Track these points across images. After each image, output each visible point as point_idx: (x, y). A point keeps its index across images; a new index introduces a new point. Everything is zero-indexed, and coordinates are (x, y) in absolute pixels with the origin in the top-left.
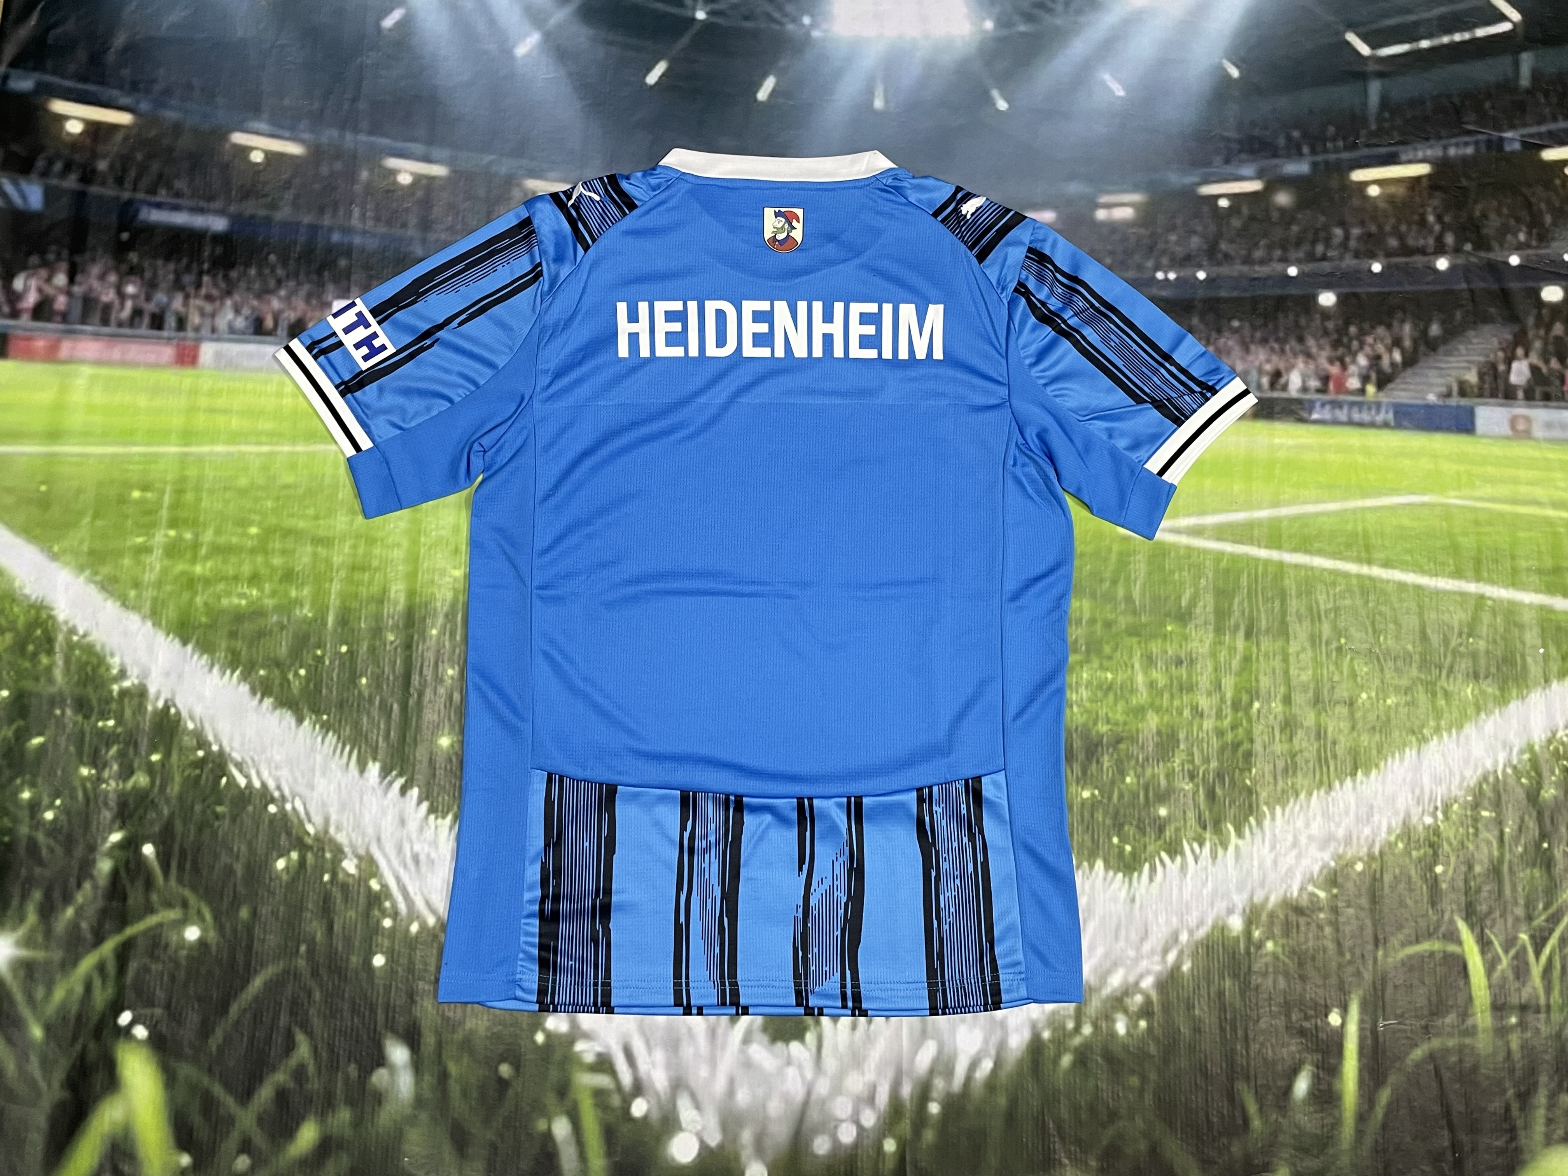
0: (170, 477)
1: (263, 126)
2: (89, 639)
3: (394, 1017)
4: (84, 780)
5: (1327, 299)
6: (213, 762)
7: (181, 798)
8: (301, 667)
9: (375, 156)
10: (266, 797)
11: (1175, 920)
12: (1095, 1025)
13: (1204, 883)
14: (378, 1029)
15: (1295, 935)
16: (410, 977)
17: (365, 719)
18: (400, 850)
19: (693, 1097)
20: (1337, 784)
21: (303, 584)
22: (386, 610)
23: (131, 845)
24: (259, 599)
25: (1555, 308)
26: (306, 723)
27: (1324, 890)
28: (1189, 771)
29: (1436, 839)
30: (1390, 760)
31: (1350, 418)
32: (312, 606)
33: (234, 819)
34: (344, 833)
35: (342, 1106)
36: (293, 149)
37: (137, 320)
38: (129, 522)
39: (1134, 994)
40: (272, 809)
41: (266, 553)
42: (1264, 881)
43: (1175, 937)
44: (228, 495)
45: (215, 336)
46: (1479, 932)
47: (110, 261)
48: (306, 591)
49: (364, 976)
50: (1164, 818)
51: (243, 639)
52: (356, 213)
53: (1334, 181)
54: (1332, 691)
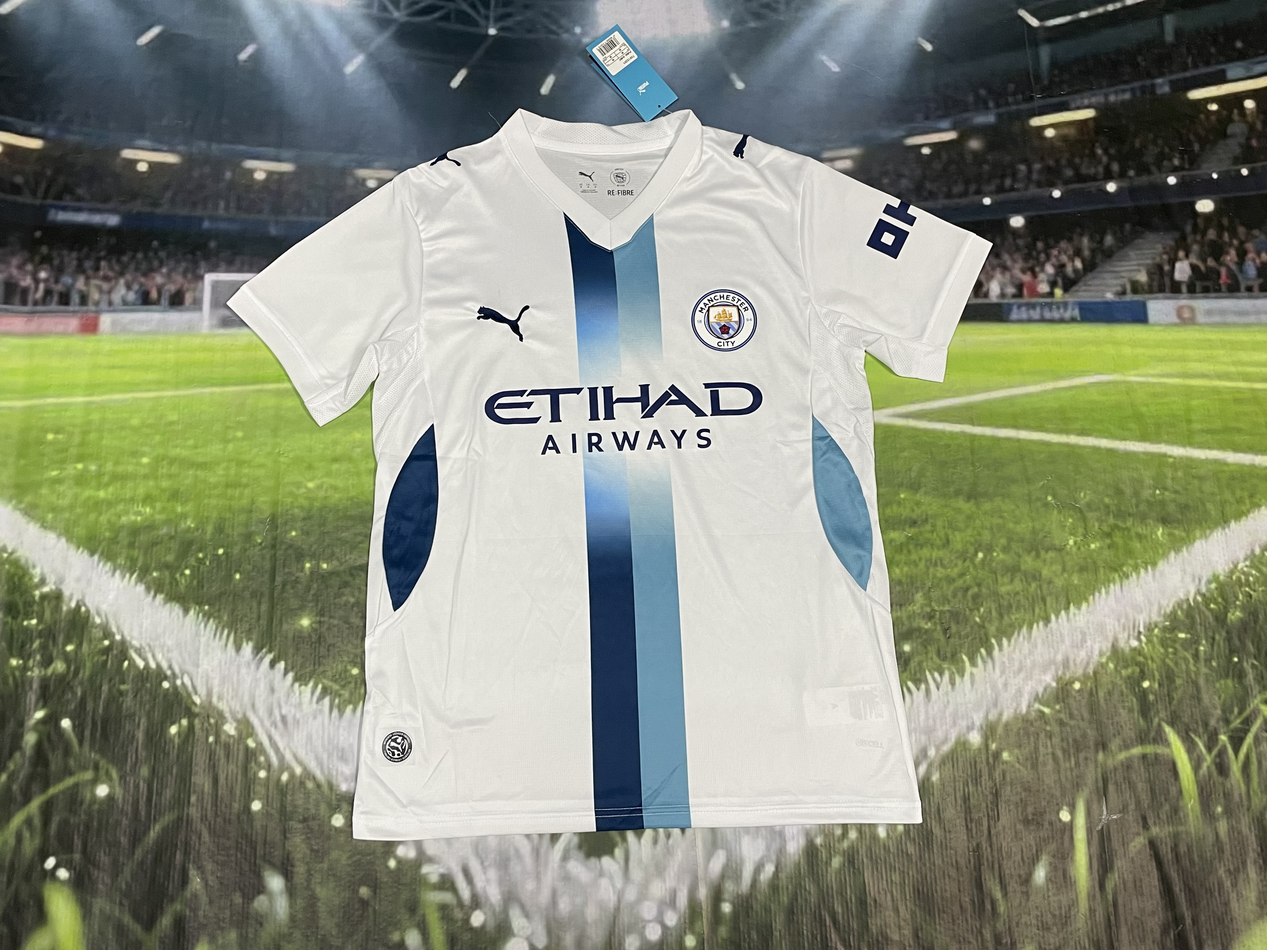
0: (77, 422)
1: (145, 143)
2: (16, 555)
3: (271, 853)
4: (14, 669)
5: (1017, 221)
6: (117, 649)
7: (91, 679)
8: (186, 568)
9: (237, 159)
10: (160, 676)
11: (923, 739)
12: (860, 831)
13: (946, 706)
14: (258, 863)
16: (283, 818)
17: (239, 608)
18: (271, 713)
19: (523, 907)
20: (1053, 617)
21: (186, 501)
22: (254, 518)
23: (52, 720)
24: (152, 515)
25: (1207, 217)
26: (192, 612)
27: (1048, 706)
28: (927, 613)
29: (1141, 659)
30: (1097, 594)
31: (1042, 316)
32: (195, 518)
33: (135, 695)
34: (225, 701)
35: (230, 928)
36: (171, 158)
37: (48, 299)
38: (46, 459)
40: (166, 685)
41: (156, 477)
42: (996, 701)
43: (923, 753)
44: (123, 434)
45: (112, 308)
46: (1184, 735)
47: (26, 254)
48: (189, 507)
49: (245, 818)
50: (908, 653)
51: (139, 549)
52: (222, 204)
53: (1016, 127)
54: (1042, 541)
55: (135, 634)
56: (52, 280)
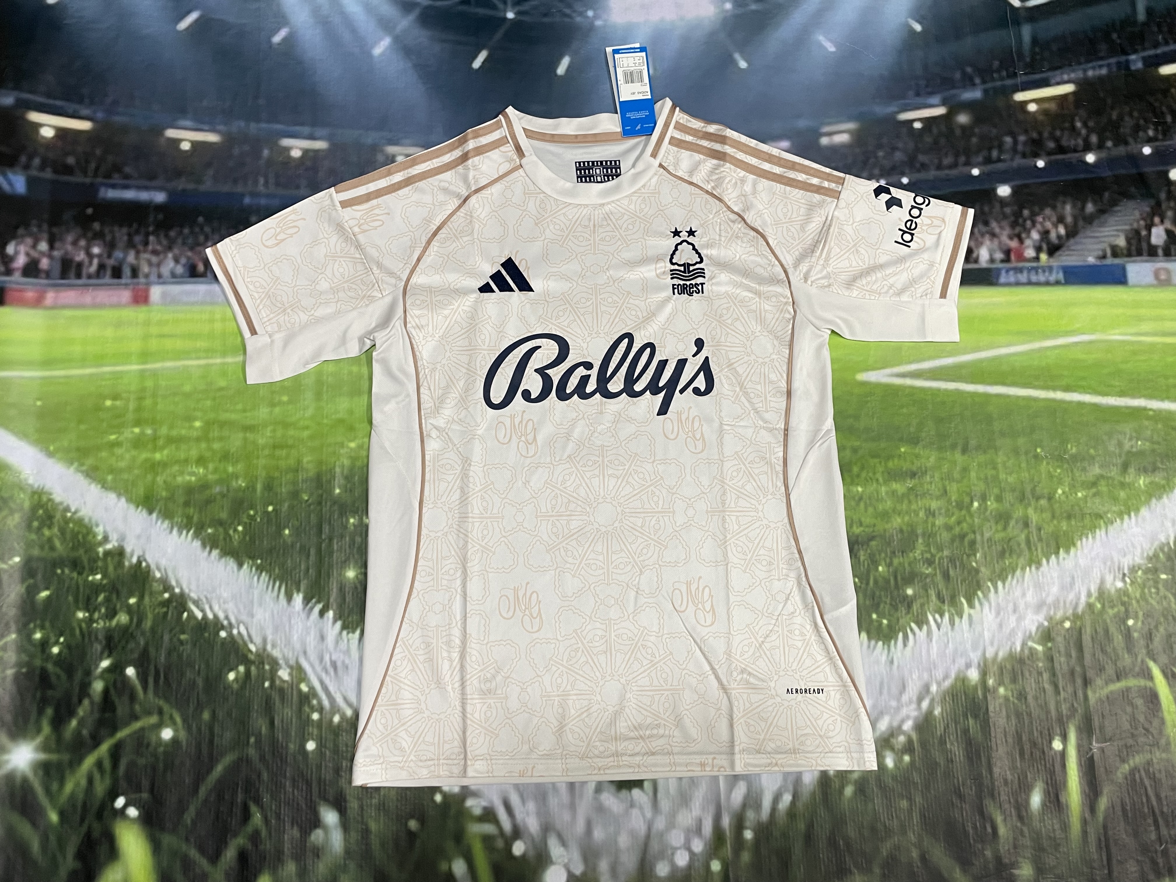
0: (133, 388)
1: (188, 123)
2: (80, 514)
3: (325, 789)
4: (80, 621)
5: (1004, 191)
6: (176, 601)
7: (153, 630)
8: (239, 525)
9: (274, 137)
10: (218, 625)
11: (926, 676)
13: (946, 645)
14: (313, 798)
15: (1021, 682)
16: (336, 757)
17: (289, 561)
18: (321, 659)
19: (560, 837)
20: (1044, 561)
21: (237, 461)
22: (300, 477)
23: (117, 669)
24: (205, 475)
26: (245, 566)
27: (1041, 644)
28: (927, 559)
29: (1126, 599)
30: (1084, 540)
31: (1029, 279)
32: (245, 478)
33: (195, 644)
34: (278, 649)
35: (290, 861)
36: (212, 138)
37: (102, 273)
38: (105, 425)
39: (898, 735)
40: (223, 634)
41: (208, 440)
42: (993, 640)
43: (926, 688)
44: (176, 399)
45: (161, 280)
46: (1165, 669)
47: (78, 230)
48: (240, 467)
49: (301, 758)
50: (911, 596)
51: (195, 508)
52: (262, 181)
53: (1000, 103)
54: (1033, 490)
56: (105, 255)
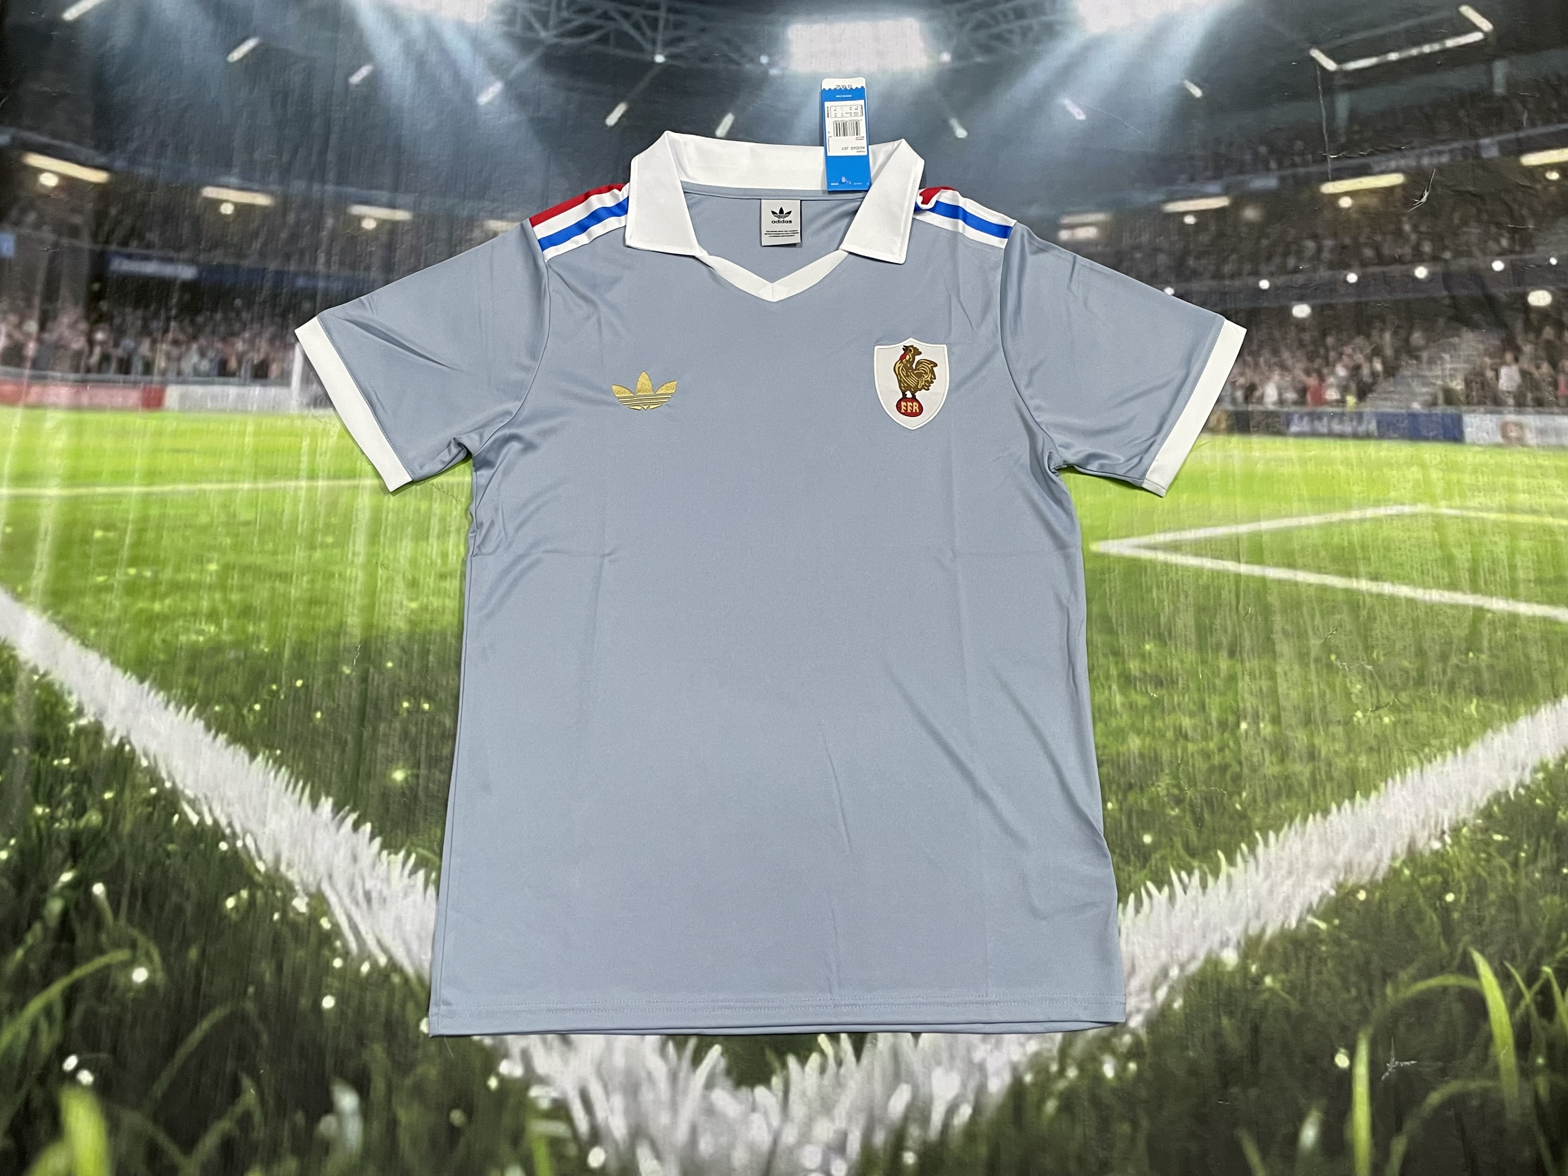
0: (132, 516)
1: (234, 180)
2: (50, 677)
3: (343, 1062)
4: (39, 819)
5: (1301, 311)
6: (166, 799)
7: (132, 836)
8: (256, 702)
9: (341, 203)
10: (216, 833)
11: (1164, 954)
12: (1081, 1068)
13: (1195, 915)
14: (326, 1074)
15: (1295, 970)
16: (361, 1020)
17: (319, 755)
18: (352, 887)
19: (654, 1145)
20: (1334, 807)
21: (260, 619)
22: (342, 643)
23: (82, 884)
24: (218, 635)
25: (1542, 312)
26: (260, 758)
27: (1324, 920)
28: (1175, 796)
29: (1445, 865)
30: (1390, 781)
31: (1330, 429)
32: (269, 641)
33: (186, 858)
35: (289, 1156)
36: (261, 200)
37: (104, 365)
38: (91, 562)
39: (1123, 1034)
40: (223, 846)
41: (224, 588)
42: (1259, 911)
43: (1164, 973)
44: (188, 533)
45: (180, 379)
46: (1496, 964)
47: (80, 311)
48: (264, 627)
49: (313, 1018)
50: (1148, 846)
51: (200, 677)
52: (322, 258)
53: (1304, 194)
54: (1324, 710)
55: (190, 781)
56: (111, 343)
